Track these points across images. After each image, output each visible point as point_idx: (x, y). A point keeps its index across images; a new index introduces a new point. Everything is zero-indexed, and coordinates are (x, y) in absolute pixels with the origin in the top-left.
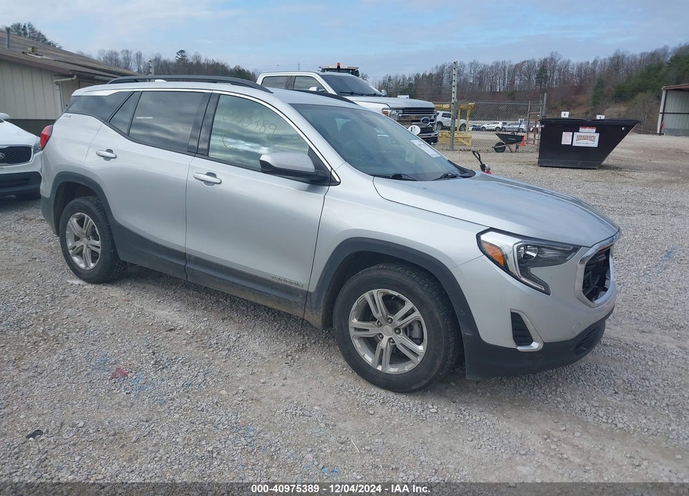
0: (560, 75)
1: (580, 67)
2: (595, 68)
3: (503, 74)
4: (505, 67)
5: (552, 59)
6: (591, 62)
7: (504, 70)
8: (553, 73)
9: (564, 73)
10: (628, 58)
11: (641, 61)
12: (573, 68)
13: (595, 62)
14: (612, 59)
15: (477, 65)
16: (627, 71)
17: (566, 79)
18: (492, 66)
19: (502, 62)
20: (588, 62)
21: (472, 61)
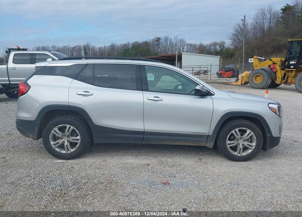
0: (92, 52)
1: (99, 49)
2: (105, 49)
3: (68, 51)
4: (68, 48)
5: (88, 45)
6: (103, 47)
7: (68, 50)
8: (89, 51)
9: (94, 51)
10: (116, 46)
11: (121, 47)
12: (97, 49)
13: (105, 47)
14: (111, 46)
15: (55, 47)
16: (117, 51)
17: (95, 53)
18: (62, 48)
19: (67, 46)
20: (102, 47)
21: (53, 45)
